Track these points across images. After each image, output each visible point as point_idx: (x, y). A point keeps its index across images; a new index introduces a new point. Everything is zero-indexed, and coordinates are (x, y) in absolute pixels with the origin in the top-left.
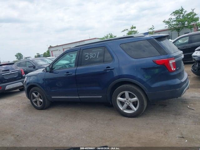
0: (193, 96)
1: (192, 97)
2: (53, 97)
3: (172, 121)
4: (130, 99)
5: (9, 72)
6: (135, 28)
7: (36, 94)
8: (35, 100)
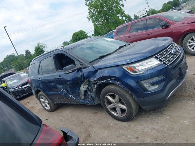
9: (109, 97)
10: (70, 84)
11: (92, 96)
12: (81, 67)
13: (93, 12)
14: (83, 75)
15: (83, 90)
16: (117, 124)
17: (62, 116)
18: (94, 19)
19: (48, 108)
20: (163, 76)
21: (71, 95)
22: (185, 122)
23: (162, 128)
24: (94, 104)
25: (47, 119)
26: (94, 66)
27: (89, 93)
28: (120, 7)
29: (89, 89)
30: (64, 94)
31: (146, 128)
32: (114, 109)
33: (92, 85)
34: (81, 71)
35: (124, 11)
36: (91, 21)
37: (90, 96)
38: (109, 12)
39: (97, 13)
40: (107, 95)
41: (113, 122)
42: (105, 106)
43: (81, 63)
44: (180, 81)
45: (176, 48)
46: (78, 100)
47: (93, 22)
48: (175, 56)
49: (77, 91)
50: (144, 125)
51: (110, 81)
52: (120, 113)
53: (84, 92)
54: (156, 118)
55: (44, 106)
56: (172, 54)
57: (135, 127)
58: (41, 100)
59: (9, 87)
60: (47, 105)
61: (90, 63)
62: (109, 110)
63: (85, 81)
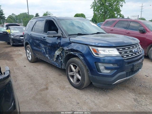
9: (72, 66)
10: (49, 46)
11: (61, 61)
12: (61, 36)
13: (97, 2)
14: (60, 43)
15: (56, 54)
16: (70, 88)
17: (37, 68)
18: (95, 9)
19: (30, 58)
20: (117, 65)
21: (47, 55)
22: (119, 106)
23: (99, 104)
24: (61, 68)
25: (25, 66)
26: (70, 39)
27: (60, 58)
28: (119, 7)
29: (61, 55)
30: (43, 52)
31: (89, 99)
32: (73, 77)
33: (64, 53)
34: (60, 40)
35: (121, 11)
36: (93, 9)
37: (60, 61)
38: (109, 8)
39: (99, 5)
40: (72, 65)
41: (68, 85)
42: (67, 72)
43: (62, 33)
44: (129, 75)
45: (139, 49)
46: (51, 60)
47: (94, 11)
48: (134, 54)
49: (53, 53)
50: (89, 96)
51: (77, 55)
52: (75, 81)
53: (57, 56)
54: (99, 95)
55: (28, 56)
56: (132, 52)
57: (81, 95)
58: (27, 51)
59: (11, 34)
60: (30, 56)
61: (69, 35)
62: (69, 76)
63: (60, 48)
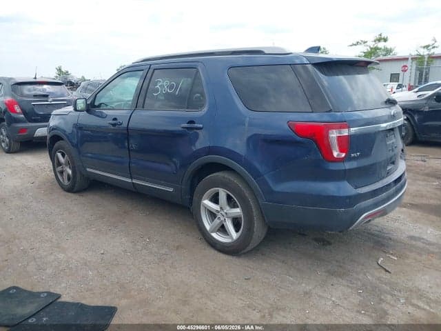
0: (417, 235)
1: (412, 238)
2: (88, 169)
3: (308, 288)
4: (228, 210)
5: (47, 101)
6: (385, 40)
7: (63, 155)
8: (59, 169)
